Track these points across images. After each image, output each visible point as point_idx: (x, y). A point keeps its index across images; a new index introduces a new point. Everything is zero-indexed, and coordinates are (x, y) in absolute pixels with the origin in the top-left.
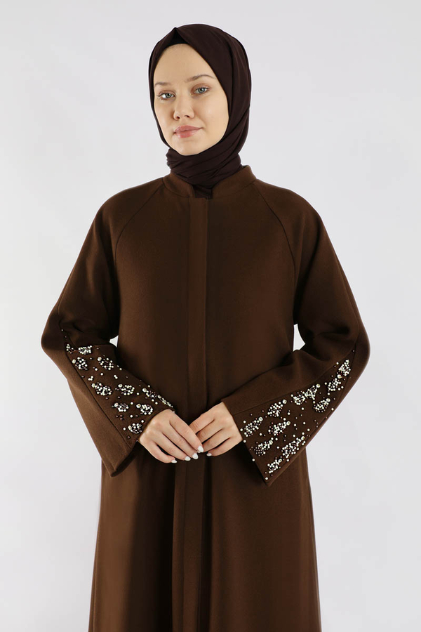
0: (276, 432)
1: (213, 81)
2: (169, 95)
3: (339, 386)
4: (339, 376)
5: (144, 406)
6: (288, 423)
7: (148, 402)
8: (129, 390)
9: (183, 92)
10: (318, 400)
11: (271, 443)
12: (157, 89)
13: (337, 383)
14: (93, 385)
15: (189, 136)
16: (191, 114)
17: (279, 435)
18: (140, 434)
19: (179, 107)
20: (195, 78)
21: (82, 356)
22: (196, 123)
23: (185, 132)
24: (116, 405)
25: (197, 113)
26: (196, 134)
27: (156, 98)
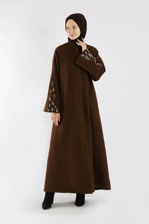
1: (77, 26)
9: (71, 28)
12: (67, 27)
14: (50, 97)
15: (73, 36)
16: (73, 32)
19: (71, 31)
20: (74, 26)
22: (74, 34)
23: (72, 35)
24: (50, 104)
25: (74, 32)
26: (74, 36)
27: (67, 29)
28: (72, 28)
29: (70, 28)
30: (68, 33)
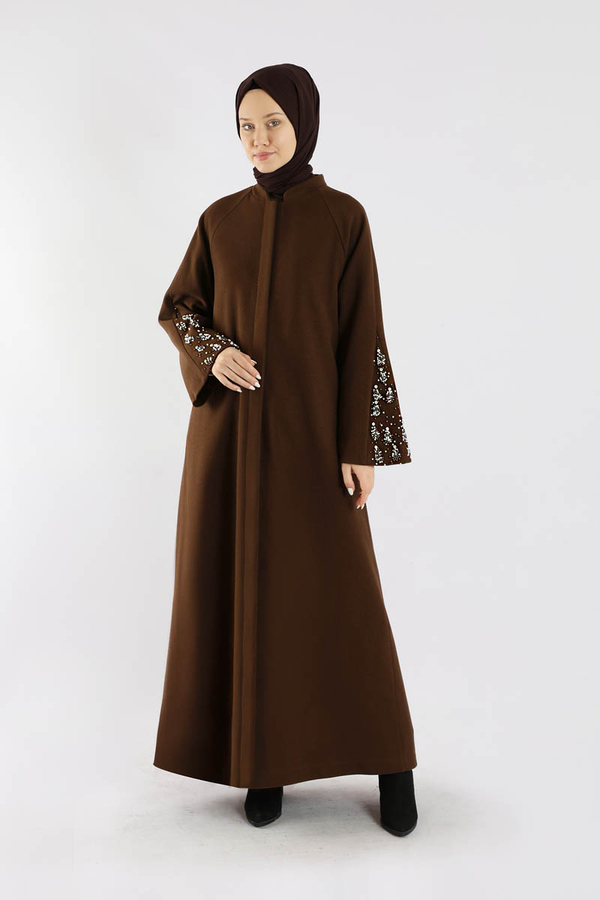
0: (389, 440)
1: (282, 117)
2: (251, 127)
3: (387, 374)
4: (381, 370)
5: (216, 345)
6: (387, 429)
7: (219, 342)
8: (207, 336)
9: (259, 125)
10: (384, 395)
11: (395, 447)
12: (241, 122)
13: (384, 374)
15: (266, 158)
16: (267, 143)
17: (393, 439)
18: (213, 364)
20: (269, 115)
21: (184, 321)
22: (271, 150)
23: (264, 156)
25: (270, 142)
26: (271, 157)
27: (241, 128)
28: (263, 127)
29: (257, 127)
30: (247, 145)
